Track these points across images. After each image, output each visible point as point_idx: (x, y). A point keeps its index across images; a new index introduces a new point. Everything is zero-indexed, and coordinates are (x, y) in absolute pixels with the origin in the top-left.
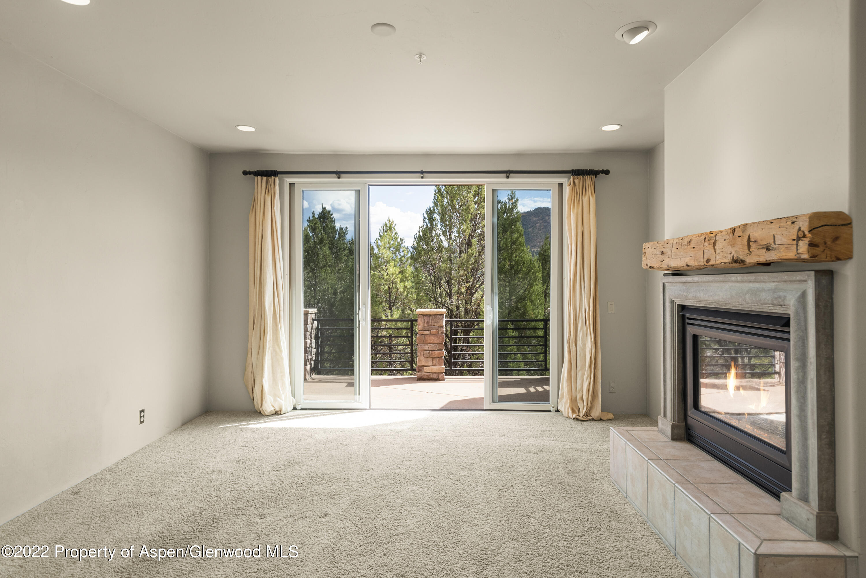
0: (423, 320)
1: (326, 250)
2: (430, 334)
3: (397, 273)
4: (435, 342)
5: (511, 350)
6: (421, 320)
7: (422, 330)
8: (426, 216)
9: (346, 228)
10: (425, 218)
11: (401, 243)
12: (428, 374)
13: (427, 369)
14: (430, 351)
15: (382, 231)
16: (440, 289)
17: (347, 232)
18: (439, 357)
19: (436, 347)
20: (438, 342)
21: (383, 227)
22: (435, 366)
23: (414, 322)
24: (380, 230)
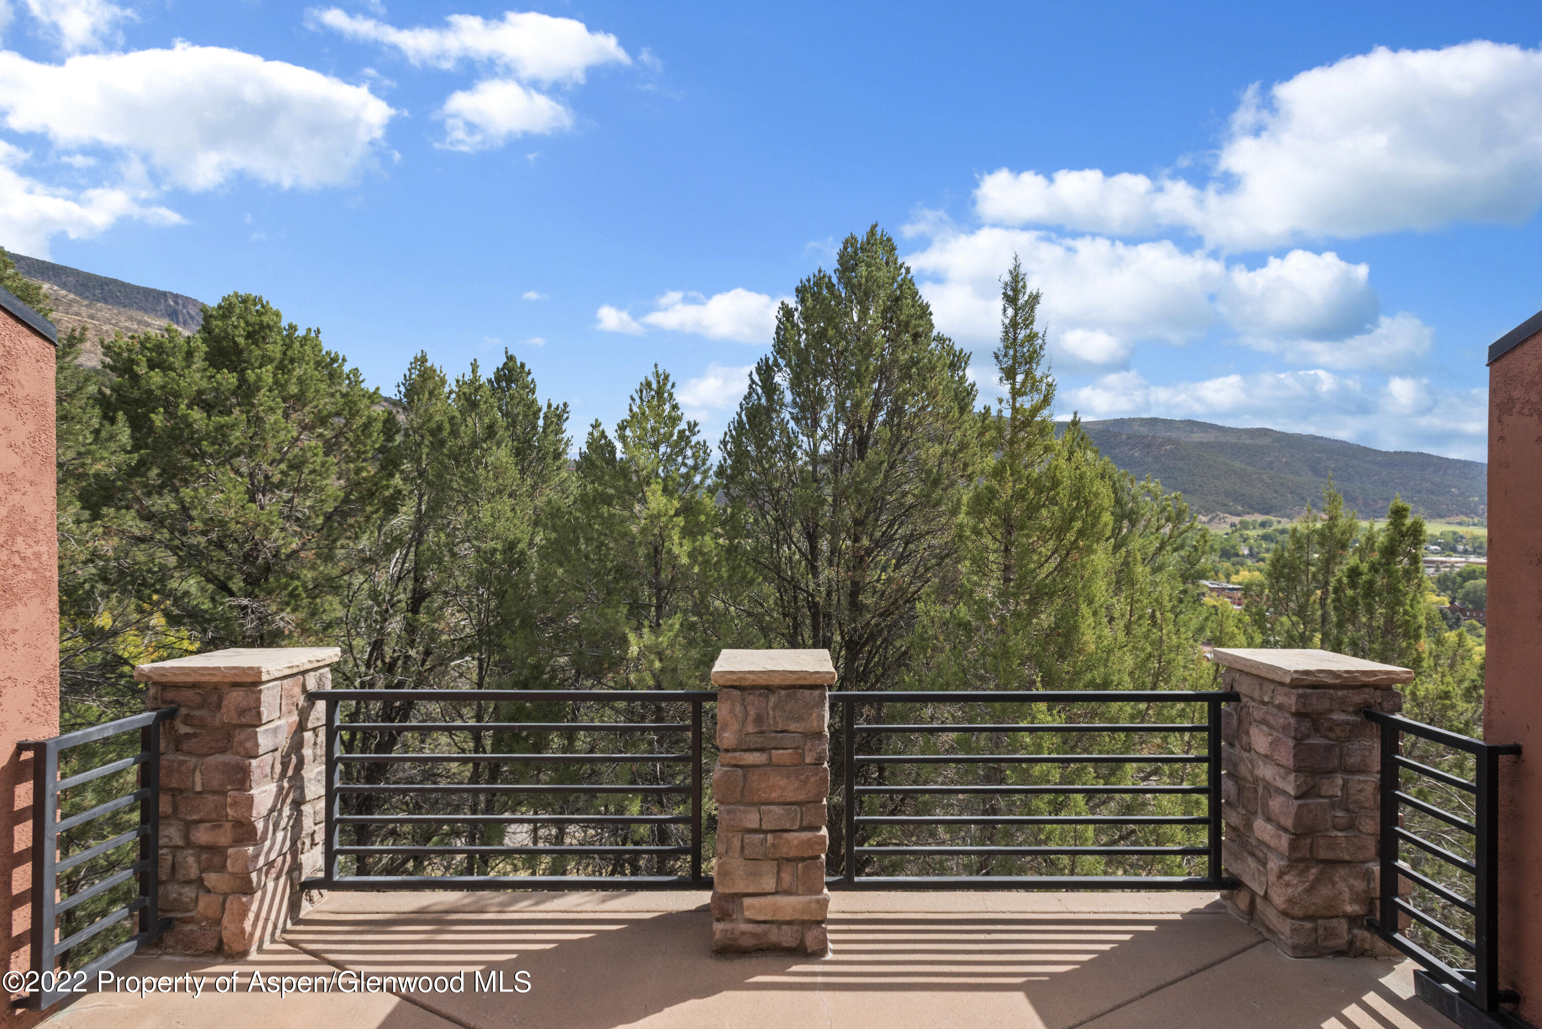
0: (738, 708)
1: (502, 455)
2: (770, 763)
3: (672, 512)
4: (790, 796)
5: (1045, 779)
6: (732, 711)
7: (734, 750)
8: (756, 377)
9: (565, 405)
10: (753, 381)
11: (687, 433)
12: (759, 929)
13: (753, 908)
14: (766, 832)
15: (638, 401)
16: (789, 549)
17: (565, 416)
18: (803, 859)
19: (794, 819)
20: (801, 797)
21: (641, 391)
22: (788, 893)
23: (707, 705)
24: (633, 399)
